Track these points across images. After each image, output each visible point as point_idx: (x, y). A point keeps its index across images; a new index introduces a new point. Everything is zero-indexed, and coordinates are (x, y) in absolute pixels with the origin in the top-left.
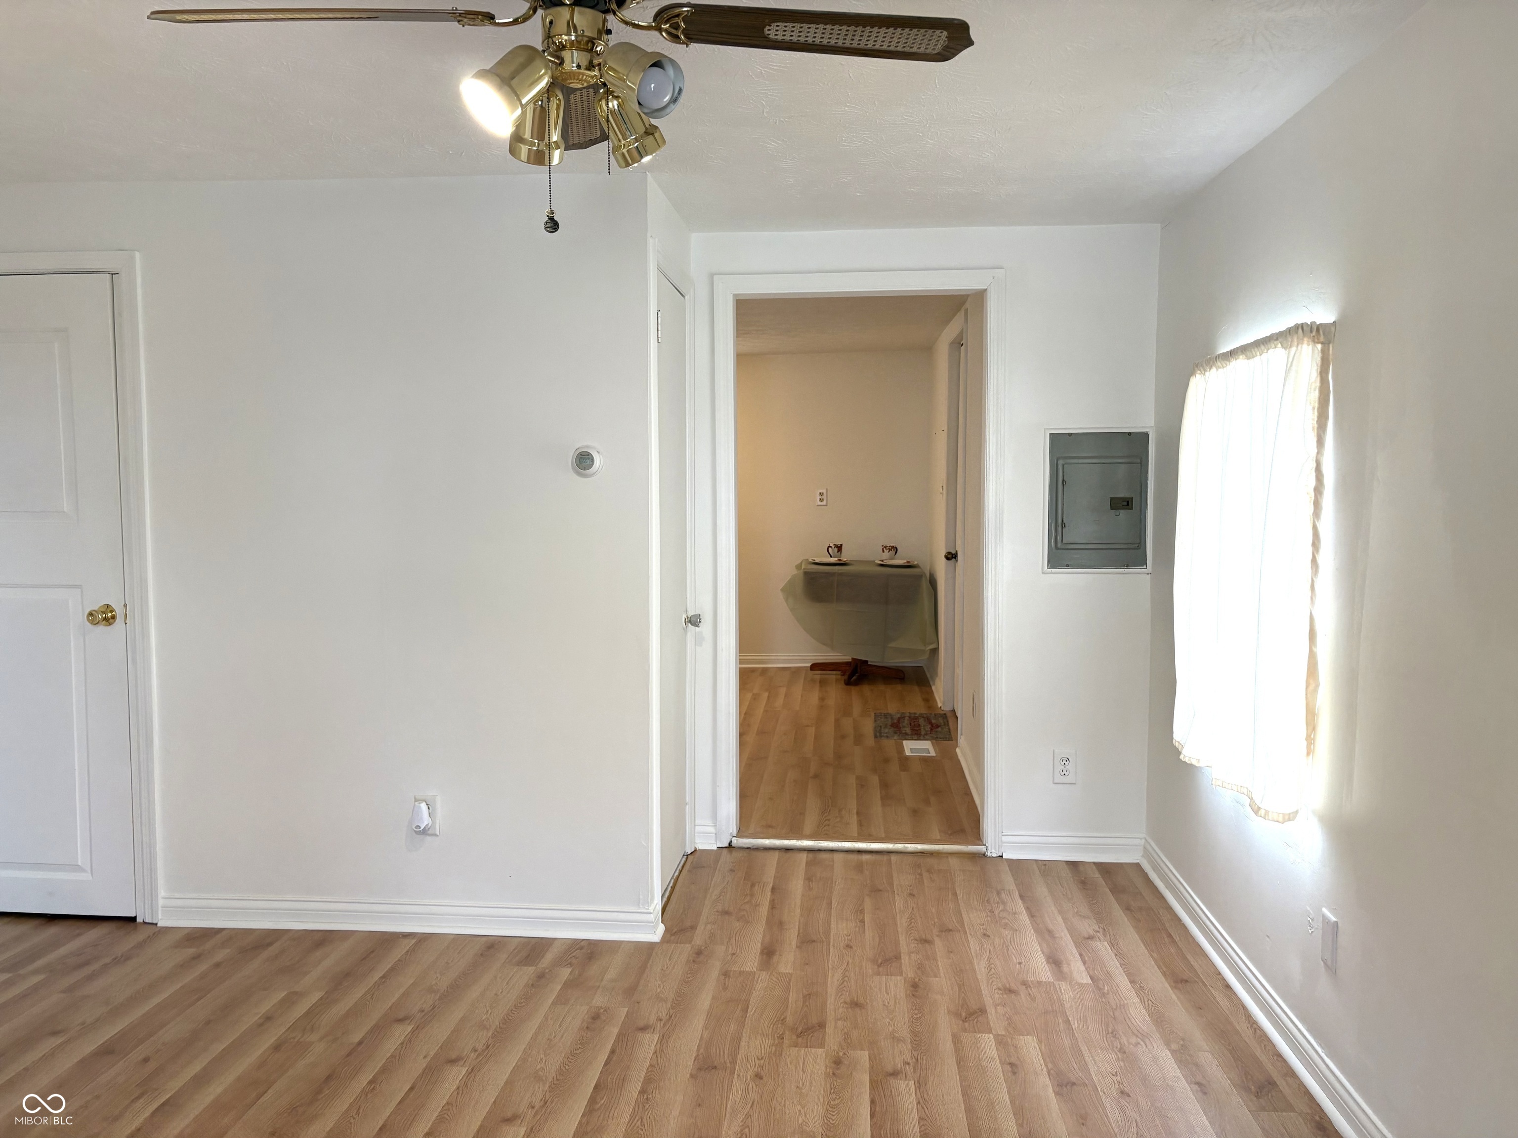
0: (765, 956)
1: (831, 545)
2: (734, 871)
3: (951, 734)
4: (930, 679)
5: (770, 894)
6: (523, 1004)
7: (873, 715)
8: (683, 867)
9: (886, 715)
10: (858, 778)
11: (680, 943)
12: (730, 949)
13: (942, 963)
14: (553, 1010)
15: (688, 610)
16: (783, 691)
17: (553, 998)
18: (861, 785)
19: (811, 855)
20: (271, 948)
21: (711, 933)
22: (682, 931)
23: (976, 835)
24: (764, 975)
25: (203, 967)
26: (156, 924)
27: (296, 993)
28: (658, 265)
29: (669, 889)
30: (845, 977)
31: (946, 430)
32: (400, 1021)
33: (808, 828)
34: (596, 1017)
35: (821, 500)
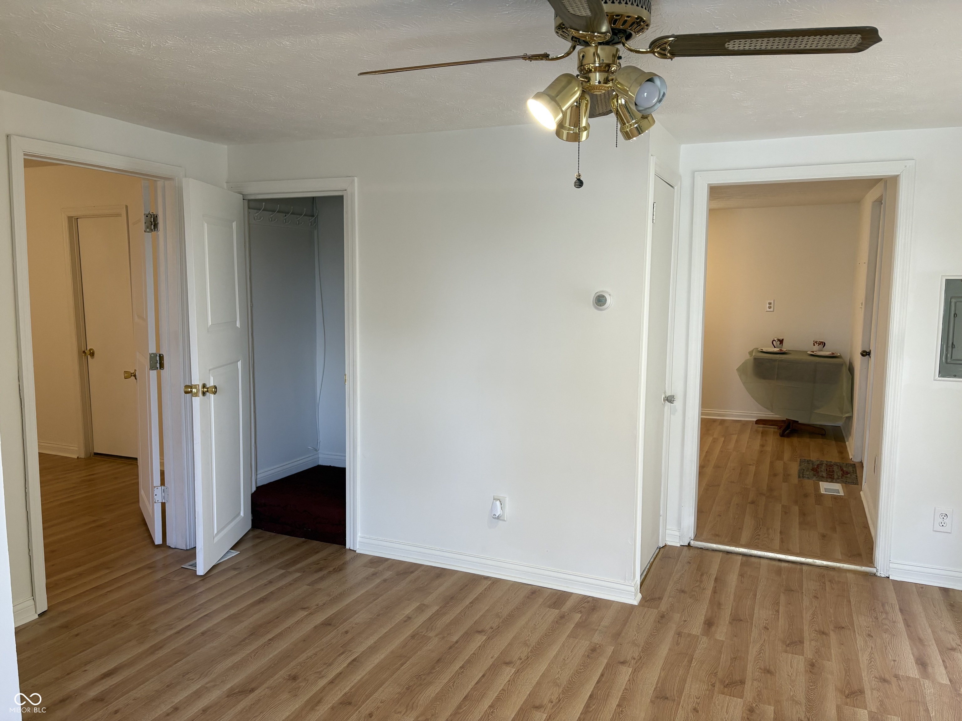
0: (706, 625)
1: (775, 339)
2: (690, 563)
3: (857, 480)
4: (845, 437)
5: (713, 582)
6: (551, 633)
7: (799, 460)
8: (656, 556)
9: (808, 462)
10: (783, 506)
11: (651, 608)
12: (683, 617)
13: (834, 651)
14: (568, 641)
15: (666, 391)
16: (735, 437)
17: (569, 632)
18: (785, 512)
19: (744, 558)
20: (413, 575)
21: (672, 604)
22: (653, 599)
23: (870, 560)
24: (705, 639)
25: (378, 581)
26: (356, 551)
27: (424, 605)
28: (655, 172)
29: (647, 570)
30: (761, 650)
31: (867, 263)
32: (479, 632)
33: (744, 539)
34: (594, 650)
35: (770, 308)
